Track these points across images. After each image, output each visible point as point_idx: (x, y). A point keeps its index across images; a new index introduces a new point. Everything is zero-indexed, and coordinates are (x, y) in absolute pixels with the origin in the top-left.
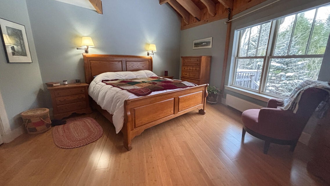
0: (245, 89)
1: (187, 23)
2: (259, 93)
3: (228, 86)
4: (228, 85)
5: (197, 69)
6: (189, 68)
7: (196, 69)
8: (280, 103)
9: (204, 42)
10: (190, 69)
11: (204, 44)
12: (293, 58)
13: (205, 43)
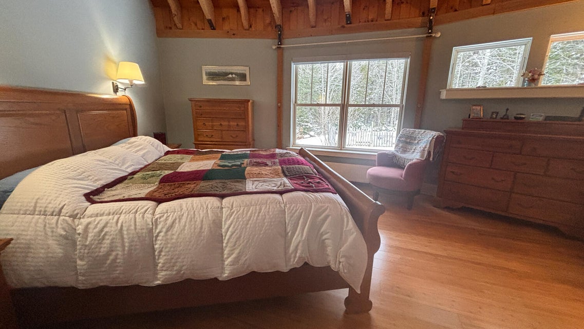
0: (325, 149)
1: (179, 25)
2: (341, 150)
3: (291, 147)
4: (291, 145)
5: (239, 124)
6: (219, 124)
7: (237, 125)
8: (391, 155)
9: (232, 74)
10: (221, 124)
11: (230, 76)
12: (372, 106)
13: (234, 76)
